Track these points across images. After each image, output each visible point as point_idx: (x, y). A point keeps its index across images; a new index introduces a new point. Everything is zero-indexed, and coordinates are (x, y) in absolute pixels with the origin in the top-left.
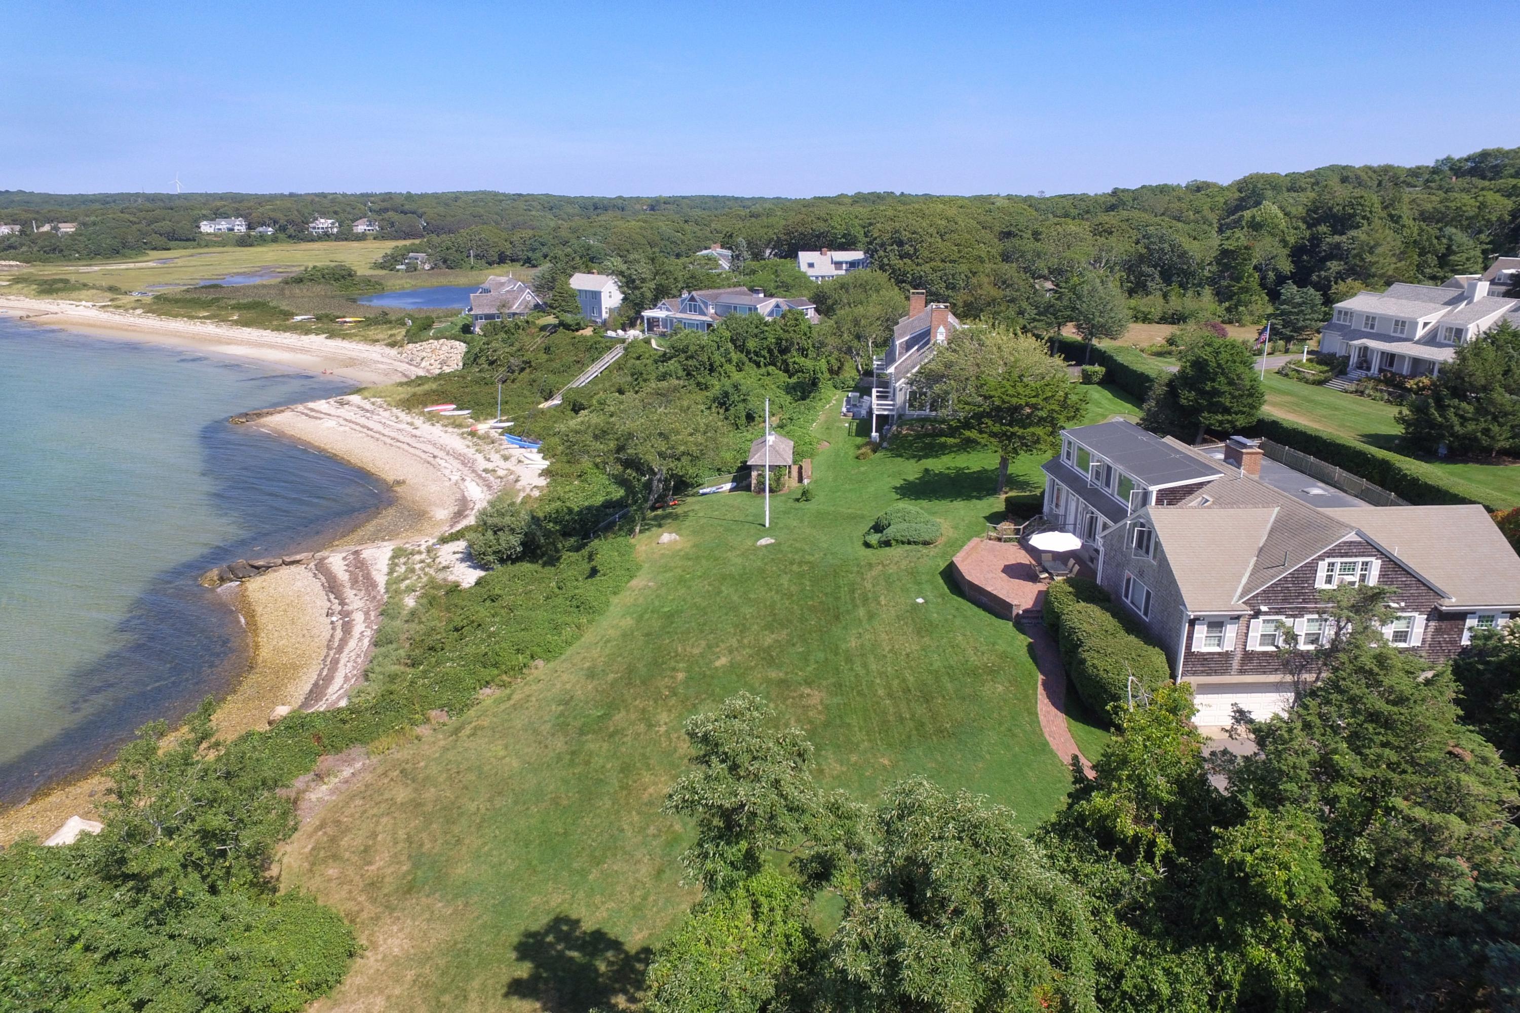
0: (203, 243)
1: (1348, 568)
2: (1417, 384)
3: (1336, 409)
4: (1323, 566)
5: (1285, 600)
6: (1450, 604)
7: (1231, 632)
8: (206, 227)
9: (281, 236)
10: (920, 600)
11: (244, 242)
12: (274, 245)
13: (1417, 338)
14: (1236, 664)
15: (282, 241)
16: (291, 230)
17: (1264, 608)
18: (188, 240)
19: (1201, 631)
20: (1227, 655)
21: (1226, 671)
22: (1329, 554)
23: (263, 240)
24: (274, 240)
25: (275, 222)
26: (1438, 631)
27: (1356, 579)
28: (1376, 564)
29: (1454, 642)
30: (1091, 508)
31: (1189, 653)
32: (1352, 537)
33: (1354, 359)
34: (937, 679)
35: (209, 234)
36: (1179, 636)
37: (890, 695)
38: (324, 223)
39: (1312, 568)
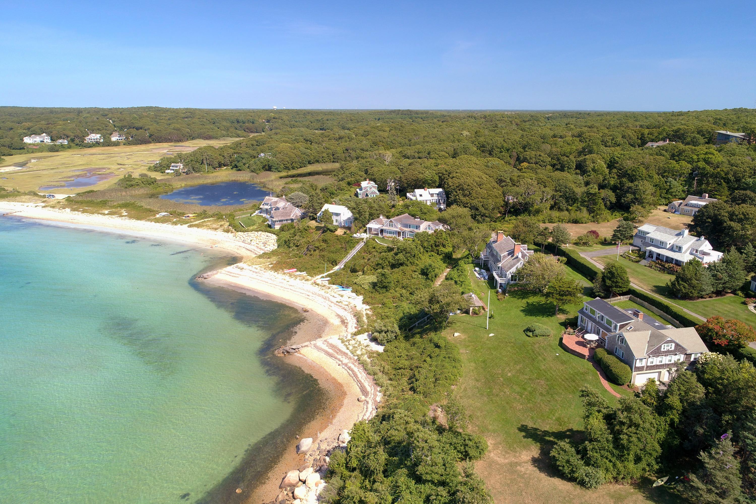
0: (31, 151)
1: (668, 346)
2: (668, 266)
3: (645, 275)
4: (663, 346)
5: (655, 354)
6: (688, 352)
7: (644, 361)
8: (27, 140)
9: (72, 144)
10: (557, 354)
11: (53, 149)
12: (70, 150)
13: (667, 247)
14: (645, 369)
15: (74, 148)
16: (77, 141)
17: (651, 356)
18: (20, 149)
19: (638, 361)
20: (643, 367)
21: (643, 370)
22: (664, 343)
23: (62, 147)
24: (69, 147)
25: (68, 137)
26: (686, 358)
27: (669, 348)
28: (673, 345)
29: (689, 360)
30: (598, 326)
31: (635, 367)
32: (669, 339)
33: (647, 254)
34: (574, 376)
35: (30, 144)
36: (633, 363)
37: (563, 380)
38: (95, 137)
39: (661, 346)
